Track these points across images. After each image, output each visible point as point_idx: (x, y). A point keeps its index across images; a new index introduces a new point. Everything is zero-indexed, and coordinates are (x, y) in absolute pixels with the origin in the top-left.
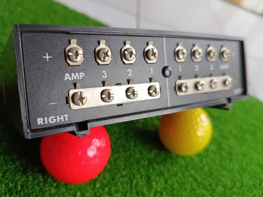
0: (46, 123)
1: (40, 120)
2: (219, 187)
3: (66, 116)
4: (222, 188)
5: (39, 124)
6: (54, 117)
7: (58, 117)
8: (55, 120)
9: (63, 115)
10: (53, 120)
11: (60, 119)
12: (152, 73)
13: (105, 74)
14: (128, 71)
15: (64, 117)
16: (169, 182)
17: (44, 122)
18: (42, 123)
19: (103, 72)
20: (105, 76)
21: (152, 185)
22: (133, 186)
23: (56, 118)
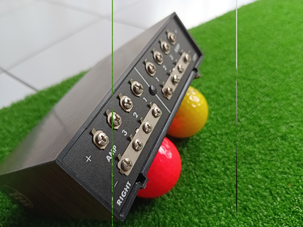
0: (123, 199)
1: (119, 202)
2: (241, 120)
3: (128, 183)
4: (243, 119)
5: (120, 205)
6: (123, 191)
7: (125, 189)
8: (125, 193)
9: (126, 184)
10: (124, 193)
11: (127, 188)
12: (146, 101)
13: (125, 132)
14: (134, 115)
15: (128, 185)
16: (220, 156)
17: (121, 200)
18: (121, 202)
19: (123, 132)
20: (125, 133)
21: (217, 172)
22: (211, 189)
23: (125, 191)
